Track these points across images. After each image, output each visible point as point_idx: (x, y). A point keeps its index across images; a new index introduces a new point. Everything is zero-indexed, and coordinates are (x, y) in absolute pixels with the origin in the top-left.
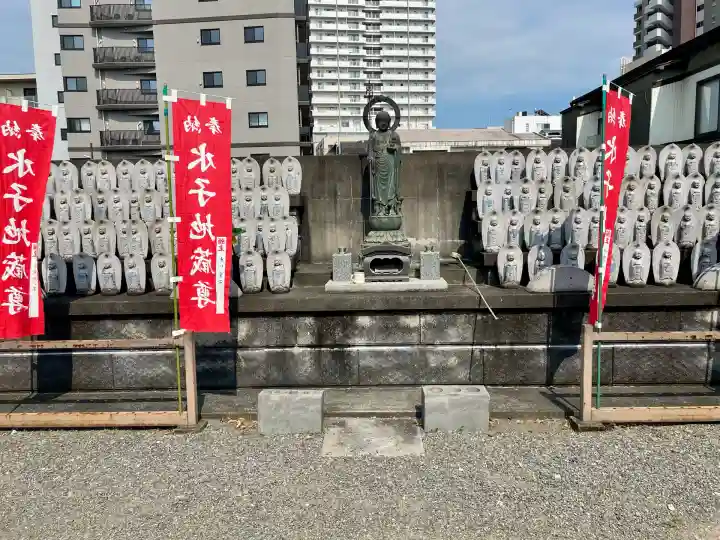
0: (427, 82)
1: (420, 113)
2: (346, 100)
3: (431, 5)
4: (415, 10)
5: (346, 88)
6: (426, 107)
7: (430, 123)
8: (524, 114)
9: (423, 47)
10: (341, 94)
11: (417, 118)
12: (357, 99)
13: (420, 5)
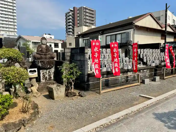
0: (14, 22)
3: (14, 2)
4: (10, 2)
6: (14, 29)
7: (16, 33)
8: (46, 34)
9: (13, 13)
11: (11, 31)
13: (11, 1)
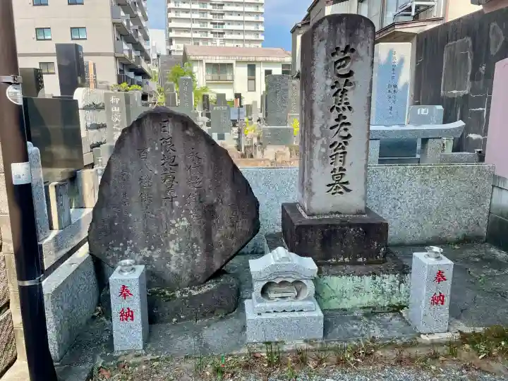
0: (258, 14)
1: (252, 37)
2: (197, 25)
5: (197, 16)
6: (257, 32)
10: (193, 20)
11: (250, 41)
12: (205, 24)
